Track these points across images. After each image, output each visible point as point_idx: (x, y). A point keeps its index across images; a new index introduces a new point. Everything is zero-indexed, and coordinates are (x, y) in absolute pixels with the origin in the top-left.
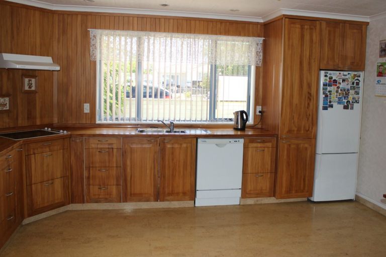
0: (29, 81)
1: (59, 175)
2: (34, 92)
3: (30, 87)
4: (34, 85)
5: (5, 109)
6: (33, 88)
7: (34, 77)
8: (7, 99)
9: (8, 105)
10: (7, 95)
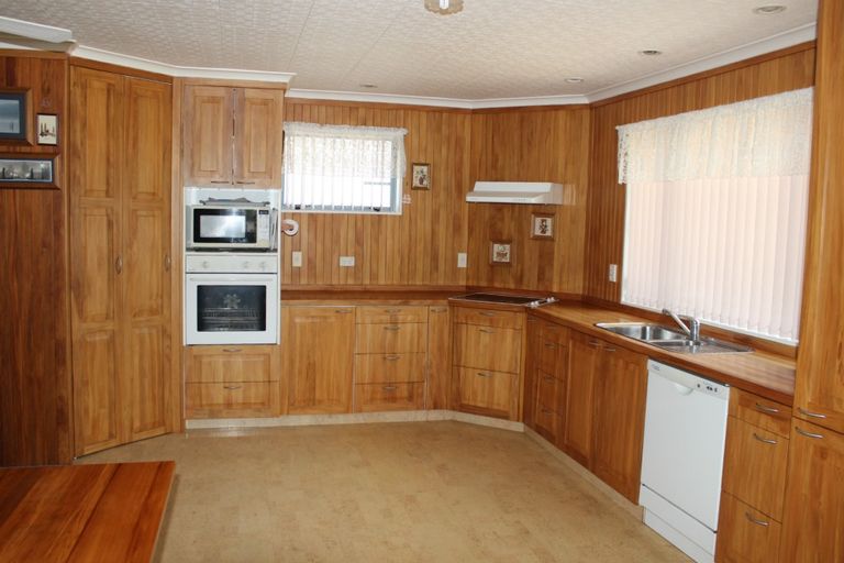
0: (543, 221)
1: (505, 367)
2: (551, 239)
3: (544, 232)
4: (549, 228)
5: (504, 260)
6: (549, 233)
7: (551, 215)
8: (507, 246)
9: (508, 255)
10: (509, 241)
